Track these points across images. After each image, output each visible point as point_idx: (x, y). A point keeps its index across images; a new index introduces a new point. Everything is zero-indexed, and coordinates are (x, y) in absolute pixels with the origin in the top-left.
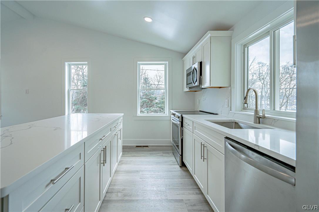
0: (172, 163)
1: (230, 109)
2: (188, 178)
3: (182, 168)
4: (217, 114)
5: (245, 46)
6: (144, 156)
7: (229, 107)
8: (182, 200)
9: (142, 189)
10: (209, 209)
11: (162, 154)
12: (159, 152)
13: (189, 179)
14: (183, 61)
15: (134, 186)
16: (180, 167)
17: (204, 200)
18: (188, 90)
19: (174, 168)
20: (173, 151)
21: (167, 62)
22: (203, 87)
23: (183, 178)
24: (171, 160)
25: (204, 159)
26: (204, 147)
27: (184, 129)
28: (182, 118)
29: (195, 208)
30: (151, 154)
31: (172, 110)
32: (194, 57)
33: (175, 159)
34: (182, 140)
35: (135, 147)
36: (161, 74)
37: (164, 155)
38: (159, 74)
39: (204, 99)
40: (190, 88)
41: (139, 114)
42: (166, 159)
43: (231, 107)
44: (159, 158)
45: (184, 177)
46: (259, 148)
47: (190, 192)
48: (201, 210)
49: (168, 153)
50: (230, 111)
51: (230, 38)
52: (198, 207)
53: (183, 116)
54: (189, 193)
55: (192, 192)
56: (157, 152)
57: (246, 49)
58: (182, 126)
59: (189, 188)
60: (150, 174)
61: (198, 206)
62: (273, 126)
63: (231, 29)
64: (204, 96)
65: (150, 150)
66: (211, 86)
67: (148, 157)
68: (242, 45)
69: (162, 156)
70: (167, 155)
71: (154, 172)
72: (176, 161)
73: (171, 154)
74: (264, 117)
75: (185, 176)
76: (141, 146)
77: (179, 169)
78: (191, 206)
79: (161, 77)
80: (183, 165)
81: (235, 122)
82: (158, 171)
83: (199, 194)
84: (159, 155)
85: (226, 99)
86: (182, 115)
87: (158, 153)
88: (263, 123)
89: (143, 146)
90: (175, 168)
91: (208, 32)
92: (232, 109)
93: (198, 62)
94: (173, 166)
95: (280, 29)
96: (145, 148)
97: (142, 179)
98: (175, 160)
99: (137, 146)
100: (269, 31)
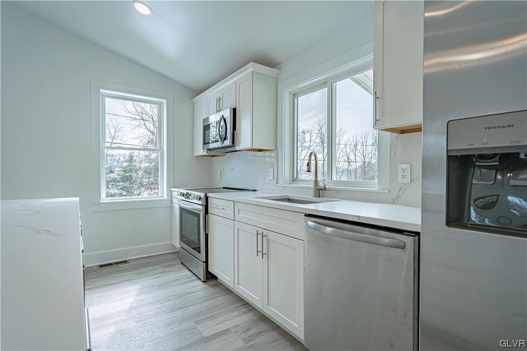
0: (188, 280)
1: (276, 182)
2: (222, 296)
3: (207, 283)
4: (255, 190)
5: (295, 96)
6: (127, 280)
7: (275, 179)
8: (229, 329)
9: (149, 339)
10: (269, 327)
11: (162, 269)
12: (156, 267)
13: (225, 297)
14: (193, 104)
15: (132, 340)
16: (203, 282)
17: (258, 318)
18: (205, 153)
19: (193, 287)
20: (180, 259)
21: (165, 101)
22: (237, 148)
23: (216, 297)
24: (183, 276)
25: (263, 254)
26: (263, 236)
27: (211, 217)
28: (207, 198)
29: (250, 333)
30: (139, 274)
31: (174, 187)
32: (219, 100)
33: (188, 273)
34: (207, 236)
35: (96, 268)
36: (117, 124)
37: (167, 269)
38: (114, 123)
39: (230, 168)
40: (208, 150)
41: (104, 198)
42: (173, 276)
43: (277, 179)
44: (158, 277)
45: (216, 295)
46: (359, 219)
47: (234, 314)
48: (259, 332)
49: (173, 265)
50: (277, 185)
51: (276, 80)
52: (254, 330)
53: (209, 195)
54: (234, 316)
55: (236, 313)
56: (151, 268)
57: (296, 99)
58: (207, 212)
59: (230, 309)
60: (153, 308)
61: (254, 328)
62: (335, 198)
63: (278, 67)
64: (230, 164)
65: (134, 268)
66: (254, 148)
67: (136, 281)
68: (291, 92)
69: (164, 272)
70: (172, 268)
71: (161, 303)
72: (192, 275)
73: (180, 266)
74: (325, 189)
75: (217, 293)
76: (111, 264)
77: (203, 285)
78: (244, 332)
79: (117, 130)
80: (210, 277)
81: (288, 199)
82: (168, 299)
83: (248, 313)
84: (156, 271)
85: (270, 168)
86: (206, 194)
87: (155, 269)
88: (322, 197)
89: (116, 263)
90: (196, 286)
91: (251, 63)
92: (279, 182)
93: (231, 108)
94: (192, 284)
95: (337, 83)
96: (120, 265)
97: (141, 321)
98: (190, 273)
99: (101, 266)
100: (327, 82)
